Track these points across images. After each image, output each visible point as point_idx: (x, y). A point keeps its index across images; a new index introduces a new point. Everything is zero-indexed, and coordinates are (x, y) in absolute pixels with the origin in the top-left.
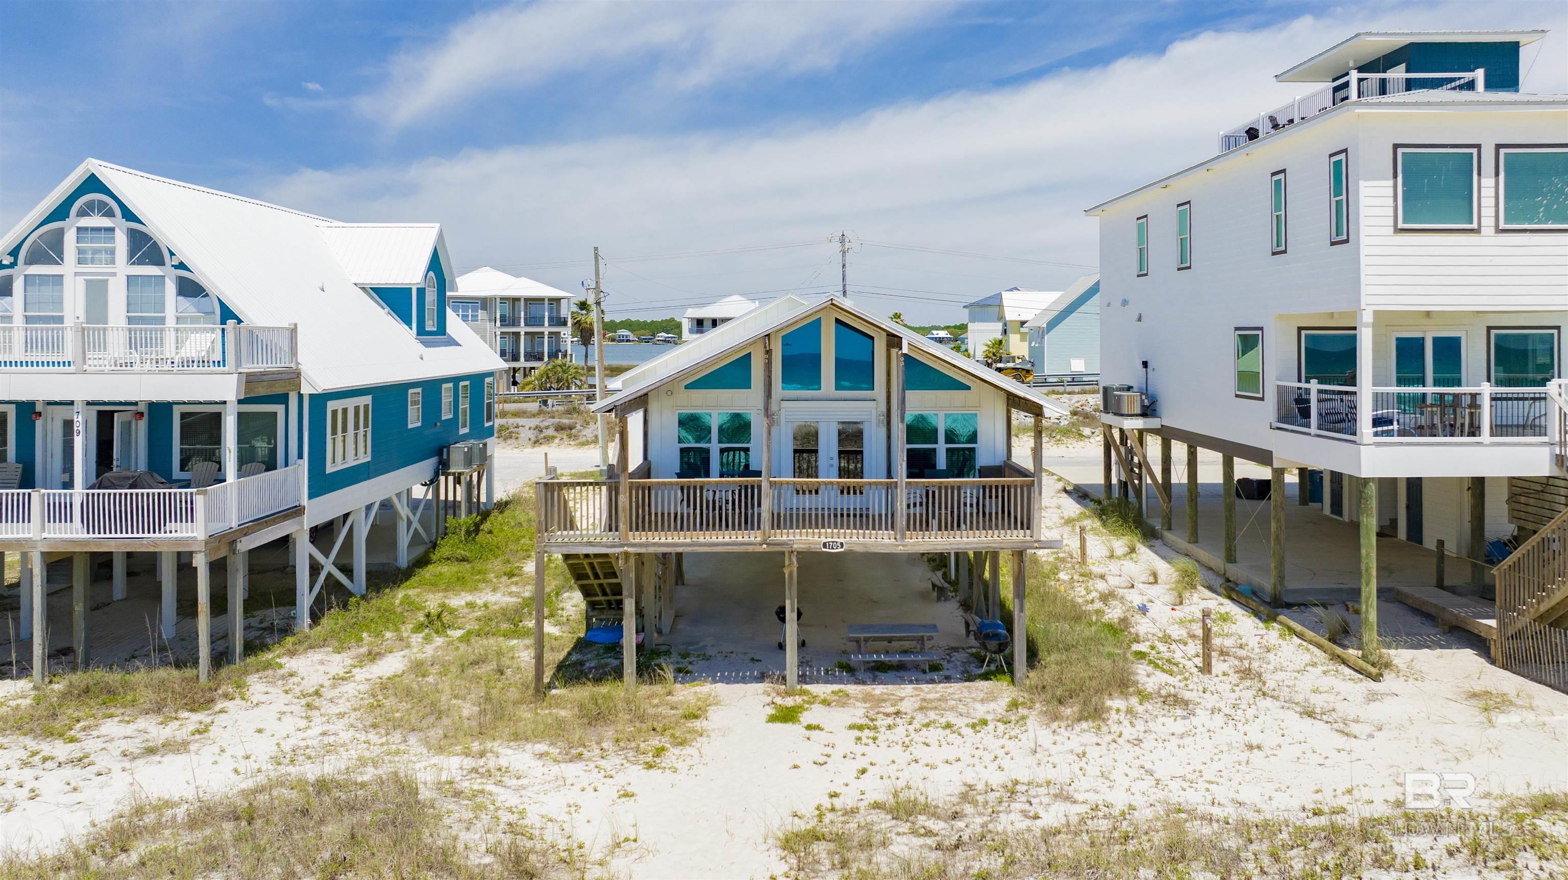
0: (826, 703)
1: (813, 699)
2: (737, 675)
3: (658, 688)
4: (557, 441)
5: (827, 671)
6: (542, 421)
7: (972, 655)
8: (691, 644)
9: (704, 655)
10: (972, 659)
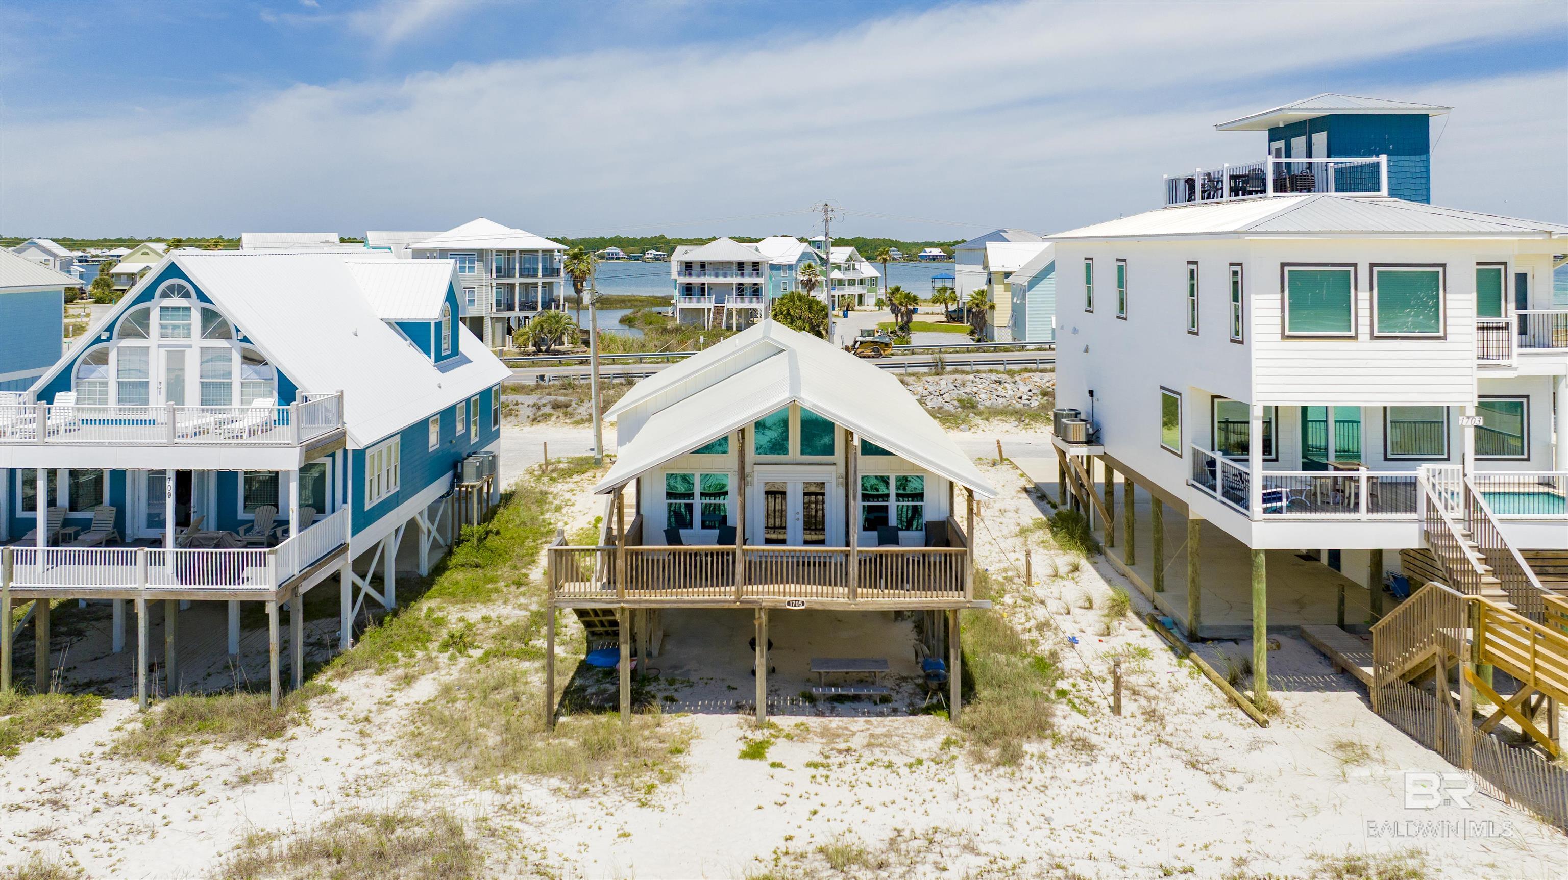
0: (789, 737)
1: (778, 732)
2: (716, 704)
3: (648, 718)
4: (554, 418)
5: (792, 700)
6: (540, 399)
7: (918, 685)
8: (675, 668)
9: (688, 682)
10: (918, 690)
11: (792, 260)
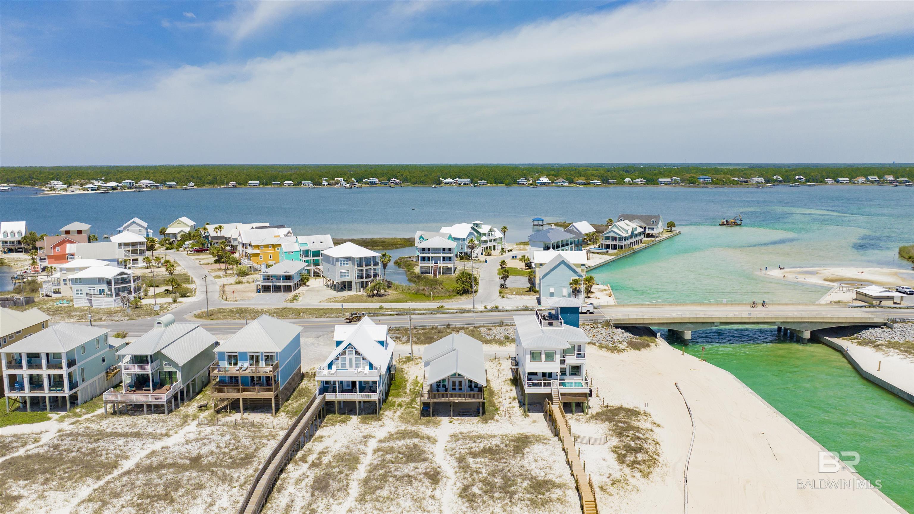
0: (456, 420)
2: (445, 415)
3: (435, 417)
4: (396, 342)
5: (456, 415)
6: (392, 335)
9: (441, 412)
10: (476, 413)
11: (465, 237)
